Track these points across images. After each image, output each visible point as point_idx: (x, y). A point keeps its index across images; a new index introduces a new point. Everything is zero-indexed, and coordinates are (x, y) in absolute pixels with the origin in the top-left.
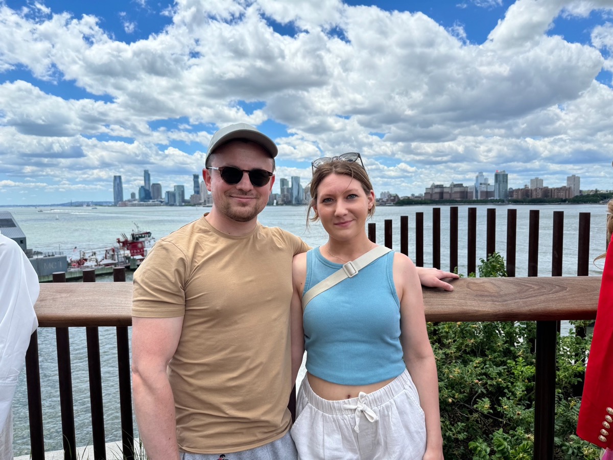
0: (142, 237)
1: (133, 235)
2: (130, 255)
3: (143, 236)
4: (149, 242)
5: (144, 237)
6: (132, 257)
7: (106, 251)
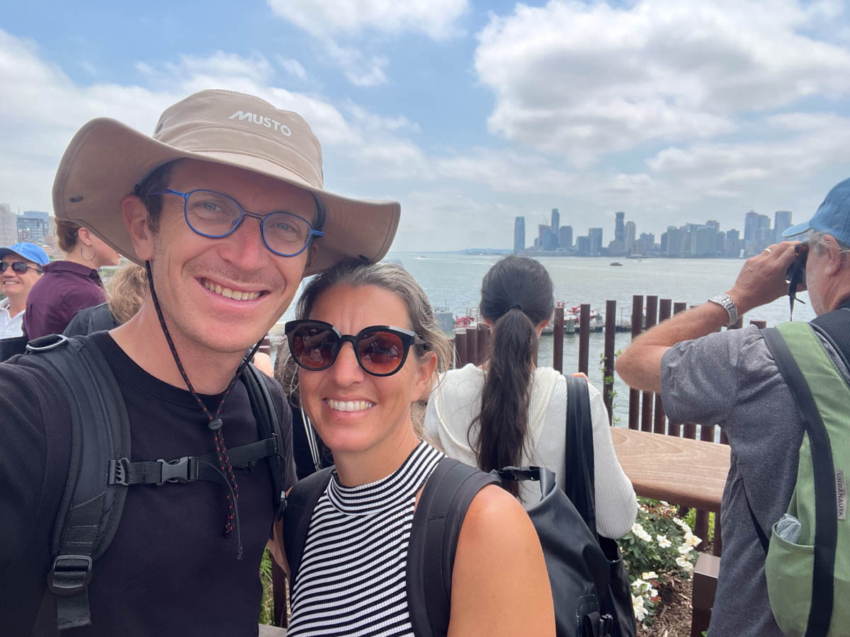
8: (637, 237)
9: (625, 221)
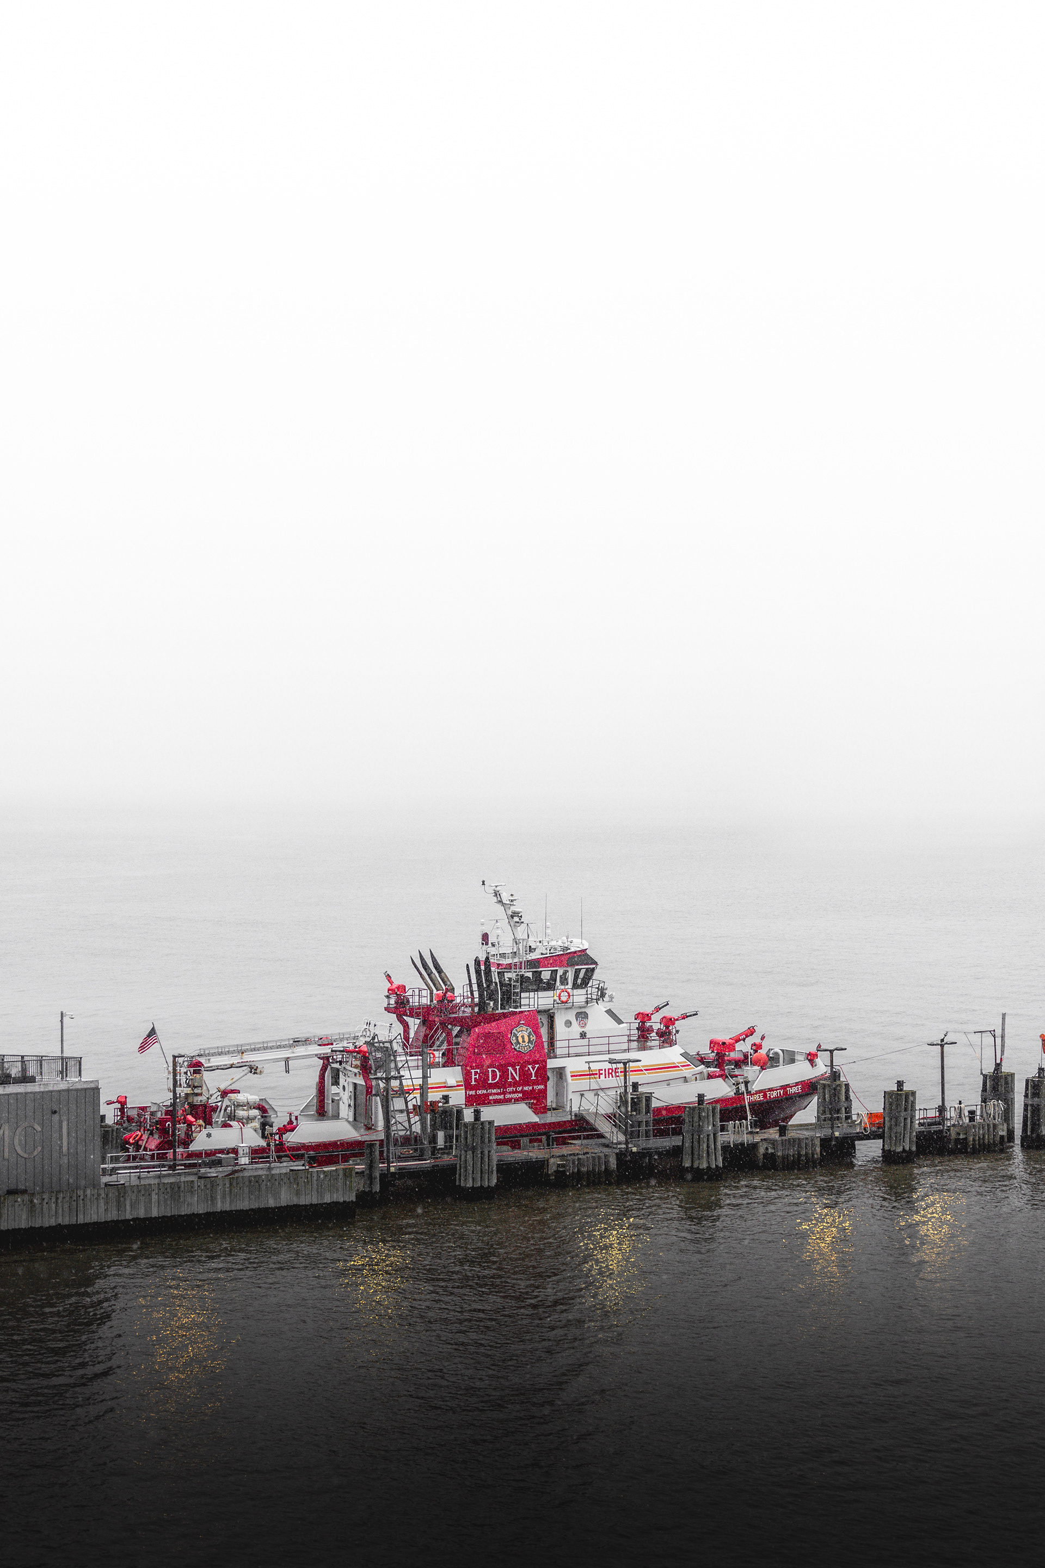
0: (539, 985)
1: (482, 968)
2: (458, 1098)
3: (546, 975)
4: (582, 1016)
5: (550, 986)
6: (468, 1115)
7: (326, 1059)
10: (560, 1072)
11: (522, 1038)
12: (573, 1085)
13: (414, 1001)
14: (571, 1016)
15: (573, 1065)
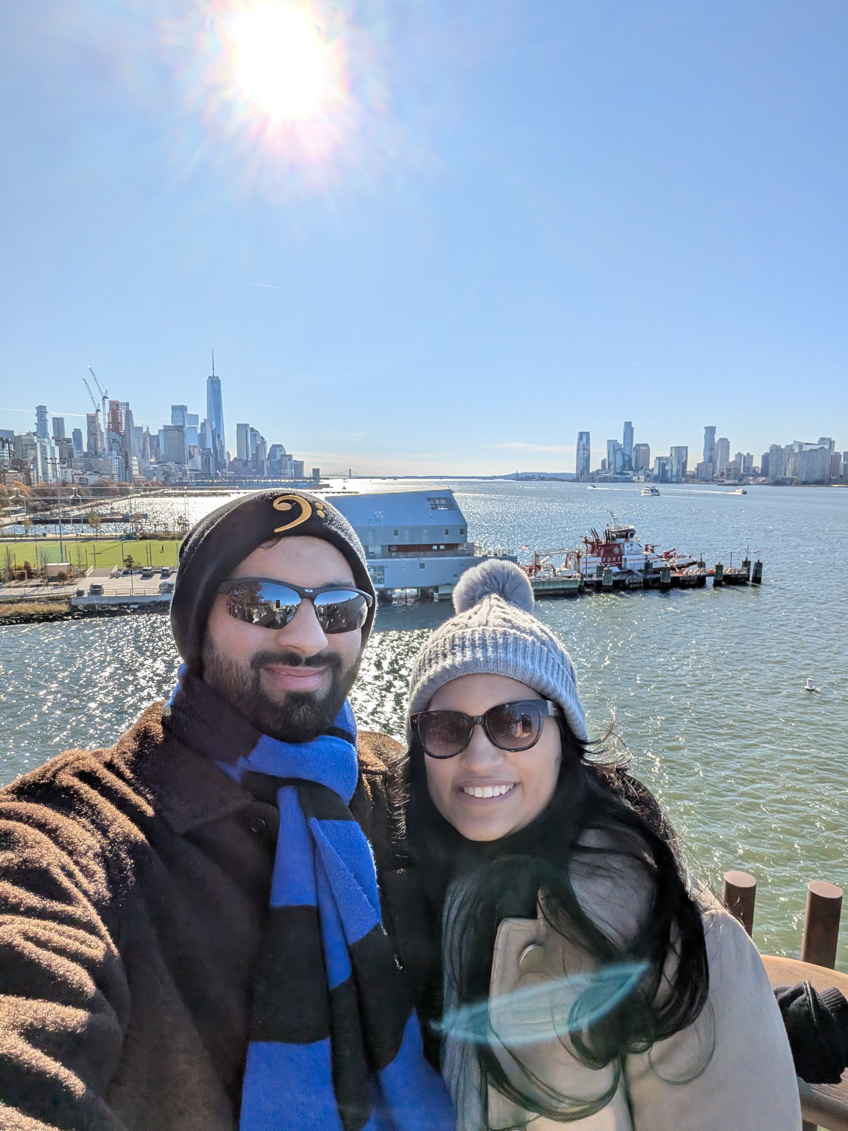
0: (621, 537)
1: (607, 534)
4: (631, 545)
5: (624, 537)
7: (568, 554)
8: (732, 458)
9: (717, 439)
10: (625, 559)
11: (616, 550)
12: (628, 562)
13: (589, 540)
14: (629, 545)
15: (628, 557)
